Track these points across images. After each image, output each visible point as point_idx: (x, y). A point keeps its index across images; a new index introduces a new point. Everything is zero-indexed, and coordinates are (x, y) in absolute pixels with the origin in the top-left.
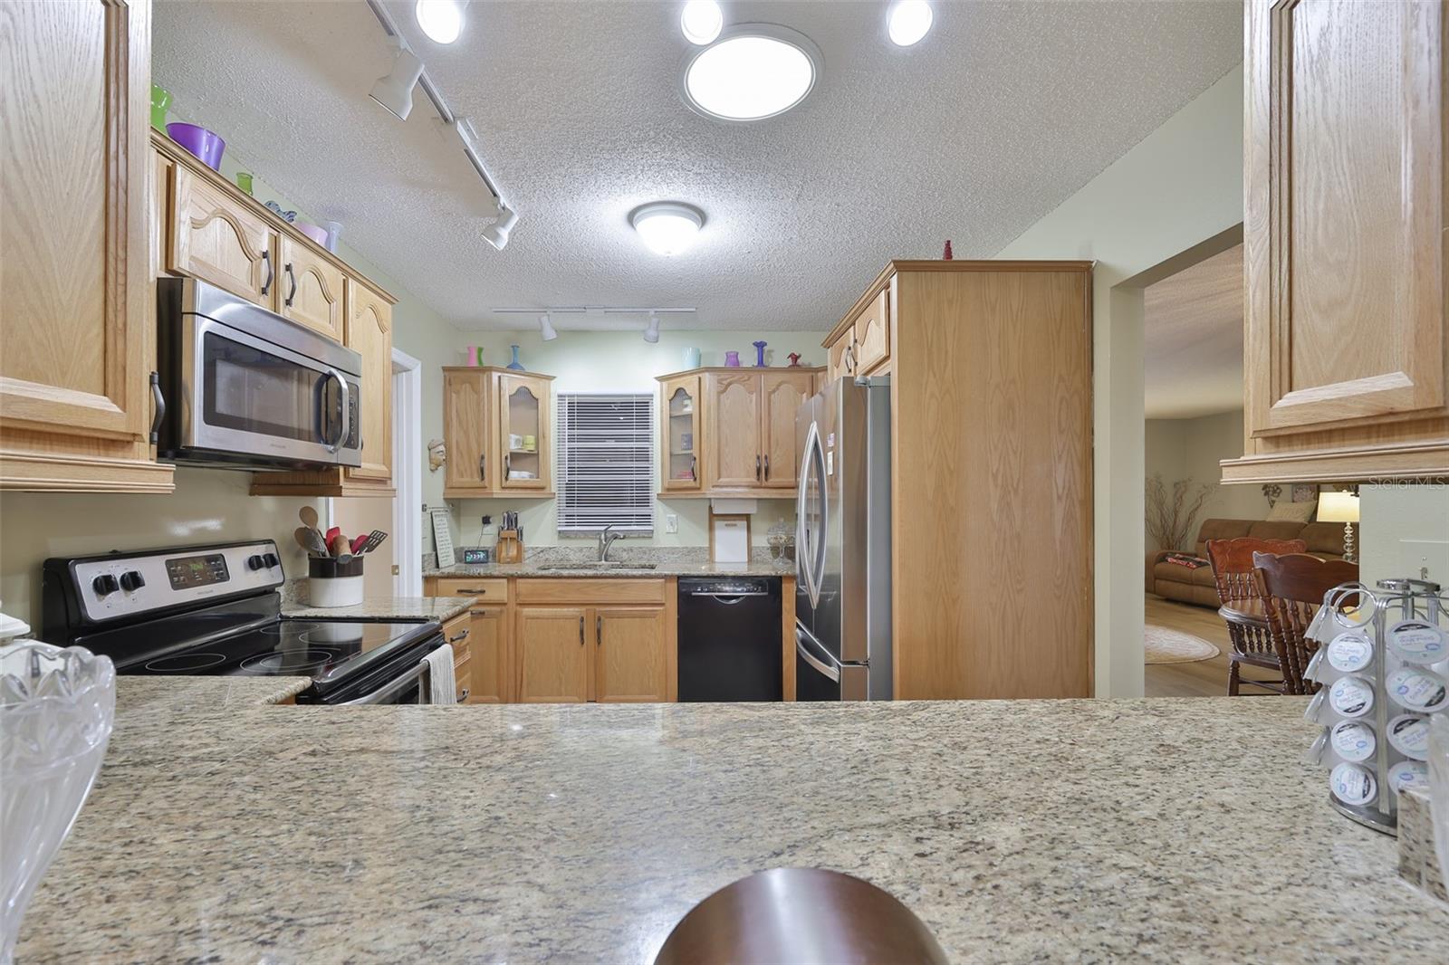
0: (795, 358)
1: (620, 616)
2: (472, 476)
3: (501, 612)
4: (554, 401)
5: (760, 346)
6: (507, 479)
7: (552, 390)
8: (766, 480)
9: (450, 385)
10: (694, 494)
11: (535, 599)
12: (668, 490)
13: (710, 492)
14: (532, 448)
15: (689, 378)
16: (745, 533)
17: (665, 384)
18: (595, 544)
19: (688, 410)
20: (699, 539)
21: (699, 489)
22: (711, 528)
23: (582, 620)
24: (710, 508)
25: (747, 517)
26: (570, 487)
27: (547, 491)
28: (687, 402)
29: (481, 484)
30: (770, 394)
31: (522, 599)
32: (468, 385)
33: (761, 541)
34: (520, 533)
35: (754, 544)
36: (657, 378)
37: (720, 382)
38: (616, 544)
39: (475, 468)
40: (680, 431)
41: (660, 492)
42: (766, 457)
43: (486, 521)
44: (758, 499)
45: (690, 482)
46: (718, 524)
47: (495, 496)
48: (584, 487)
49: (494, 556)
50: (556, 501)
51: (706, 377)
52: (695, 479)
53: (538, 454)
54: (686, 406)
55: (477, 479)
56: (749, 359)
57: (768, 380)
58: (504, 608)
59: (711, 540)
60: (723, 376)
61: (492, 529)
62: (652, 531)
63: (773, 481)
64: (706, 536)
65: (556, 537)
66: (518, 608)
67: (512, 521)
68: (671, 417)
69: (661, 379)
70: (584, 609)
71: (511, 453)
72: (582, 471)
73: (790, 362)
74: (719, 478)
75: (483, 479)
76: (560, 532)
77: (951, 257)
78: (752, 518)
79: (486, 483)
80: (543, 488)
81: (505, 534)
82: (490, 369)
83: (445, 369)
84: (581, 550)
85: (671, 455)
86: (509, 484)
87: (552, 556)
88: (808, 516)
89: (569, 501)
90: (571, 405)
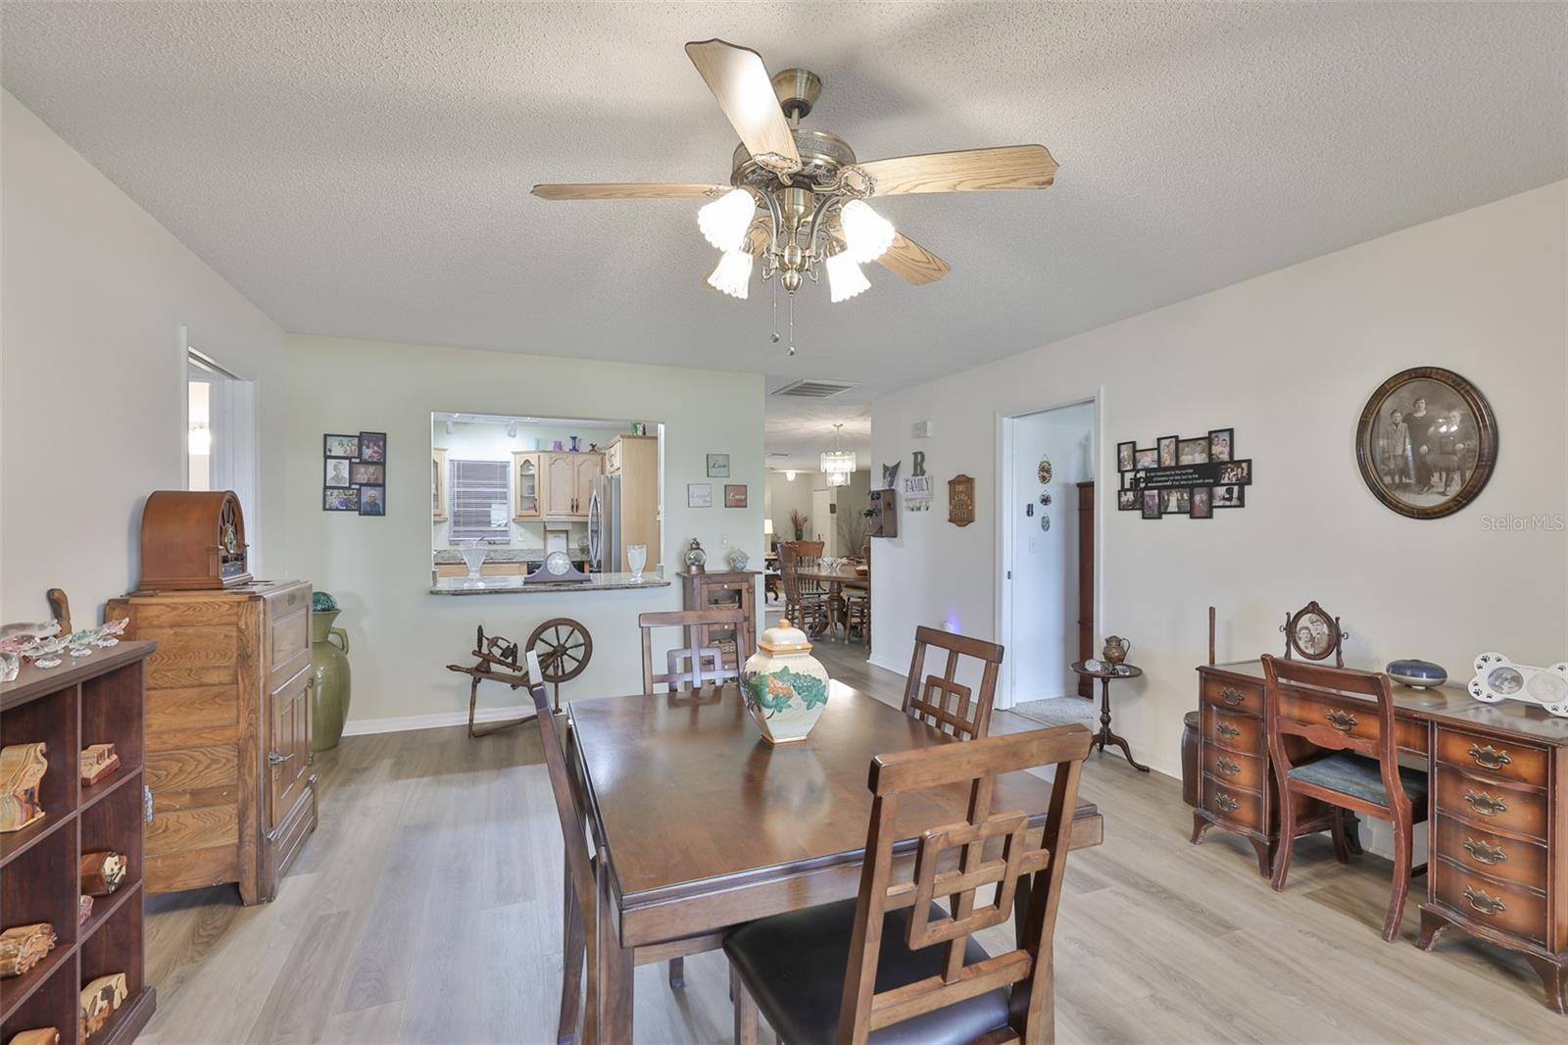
0: (593, 446)
4: (448, 463)
5: (574, 438)
7: (446, 456)
8: (577, 511)
10: (536, 519)
12: (520, 516)
13: (545, 518)
15: (533, 455)
16: (565, 541)
17: (517, 456)
19: (532, 472)
20: (537, 544)
21: (538, 516)
22: (545, 539)
24: (545, 527)
25: (567, 532)
26: (456, 515)
27: (443, 517)
28: (531, 467)
30: (579, 466)
33: (574, 545)
35: (570, 547)
36: (513, 453)
37: (551, 458)
40: (527, 483)
41: (514, 518)
42: (577, 500)
44: (573, 522)
45: (533, 512)
46: (549, 536)
48: (466, 514)
50: (448, 523)
51: (541, 454)
52: (537, 511)
53: (438, 495)
54: (531, 470)
56: (568, 445)
57: (579, 458)
59: (545, 545)
60: (553, 455)
62: (509, 540)
63: (580, 512)
64: (542, 543)
65: (447, 543)
68: (522, 475)
69: (515, 453)
72: (466, 505)
73: (590, 448)
74: (551, 510)
76: (450, 541)
78: (569, 532)
80: (440, 515)
85: (522, 497)
87: (446, 555)
88: (592, 531)
89: (456, 523)
90: (459, 465)
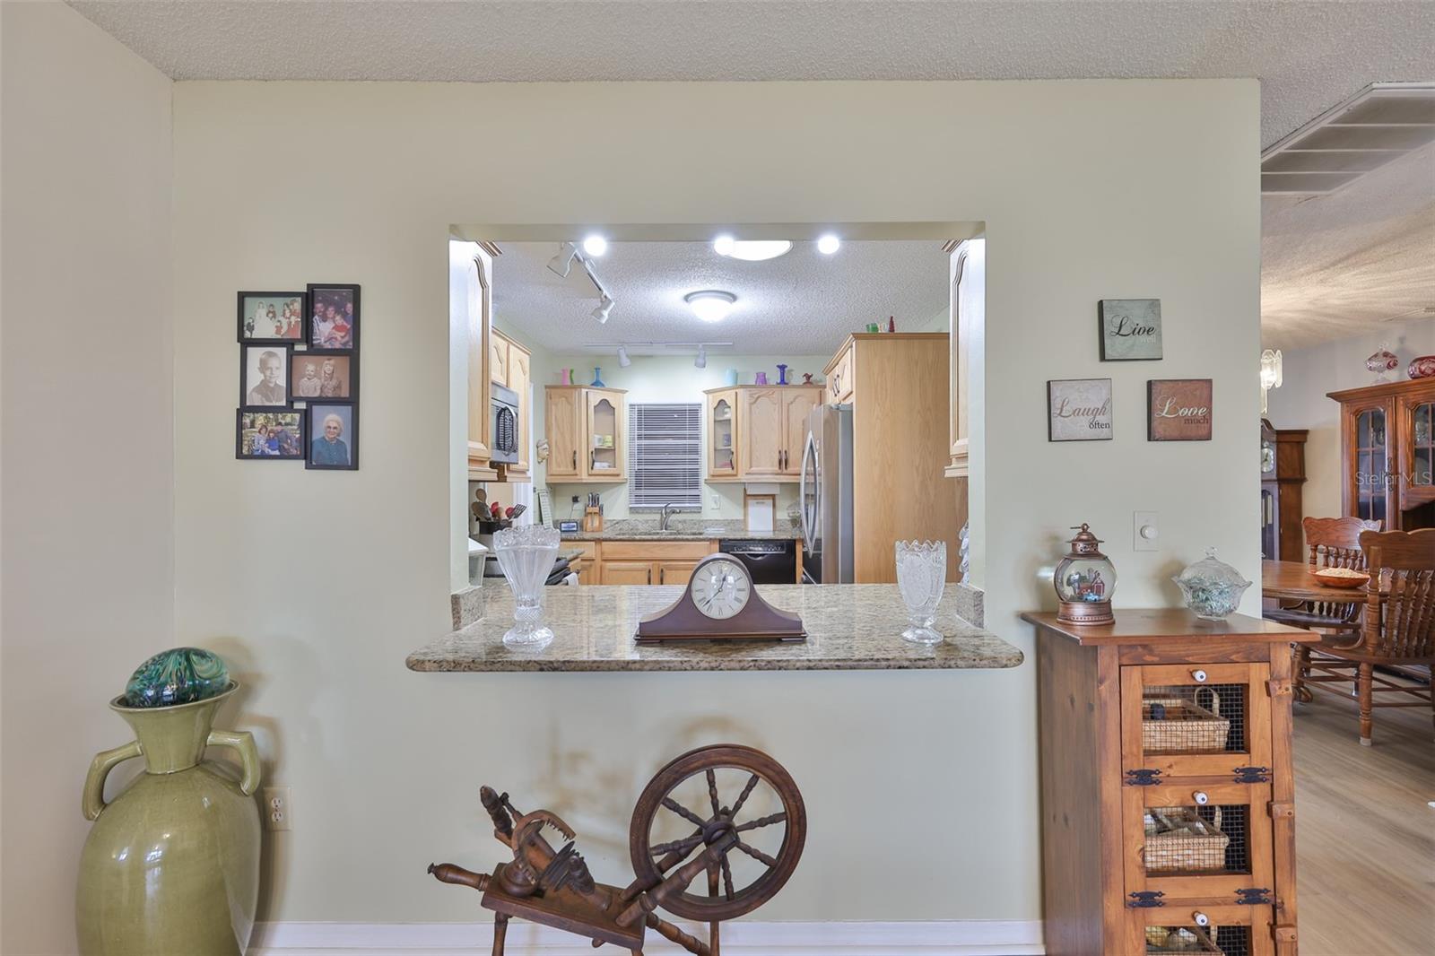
0: (808, 377)
1: (677, 569)
2: (567, 467)
3: (591, 566)
4: (627, 409)
5: (782, 368)
6: (592, 468)
7: (625, 401)
8: (786, 468)
9: (551, 398)
10: (731, 480)
11: (617, 557)
12: (713, 476)
13: (742, 477)
14: (610, 445)
15: (729, 392)
16: (771, 509)
17: (711, 396)
18: (658, 517)
19: (727, 416)
20: (735, 513)
21: (736, 475)
22: (745, 505)
23: (650, 571)
24: (745, 490)
25: (773, 497)
26: (638, 474)
27: (621, 477)
28: (727, 410)
29: (573, 472)
30: (789, 405)
31: (605, 557)
32: (564, 399)
33: (783, 515)
34: (601, 509)
35: (778, 517)
36: (704, 392)
37: (751, 396)
38: (673, 517)
39: (569, 460)
40: (721, 432)
41: (707, 478)
42: (786, 452)
43: (575, 500)
44: (781, 484)
45: (729, 470)
46: (750, 502)
47: (584, 481)
48: (649, 473)
49: (582, 527)
50: (627, 485)
51: (740, 391)
52: (733, 468)
53: (615, 450)
54: (726, 413)
55: (570, 470)
56: (774, 377)
57: (789, 394)
58: (592, 562)
59: (745, 514)
60: (753, 389)
61: (579, 506)
62: (701, 508)
63: (791, 469)
64: (742, 511)
65: (628, 512)
66: (603, 563)
67: (595, 500)
68: (715, 421)
69: (708, 392)
70: (651, 563)
71: (595, 449)
72: (648, 462)
73: (804, 380)
74: (751, 467)
75: (575, 468)
76: (631, 508)
77: (893, 331)
78: (777, 497)
79: (577, 471)
80: (618, 475)
81: (590, 510)
82: (580, 387)
83: (546, 387)
84: (647, 521)
85: (715, 450)
86: (593, 472)
87: (625, 527)
88: (807, 496)
89: (638, 485)
90: (640, 411)
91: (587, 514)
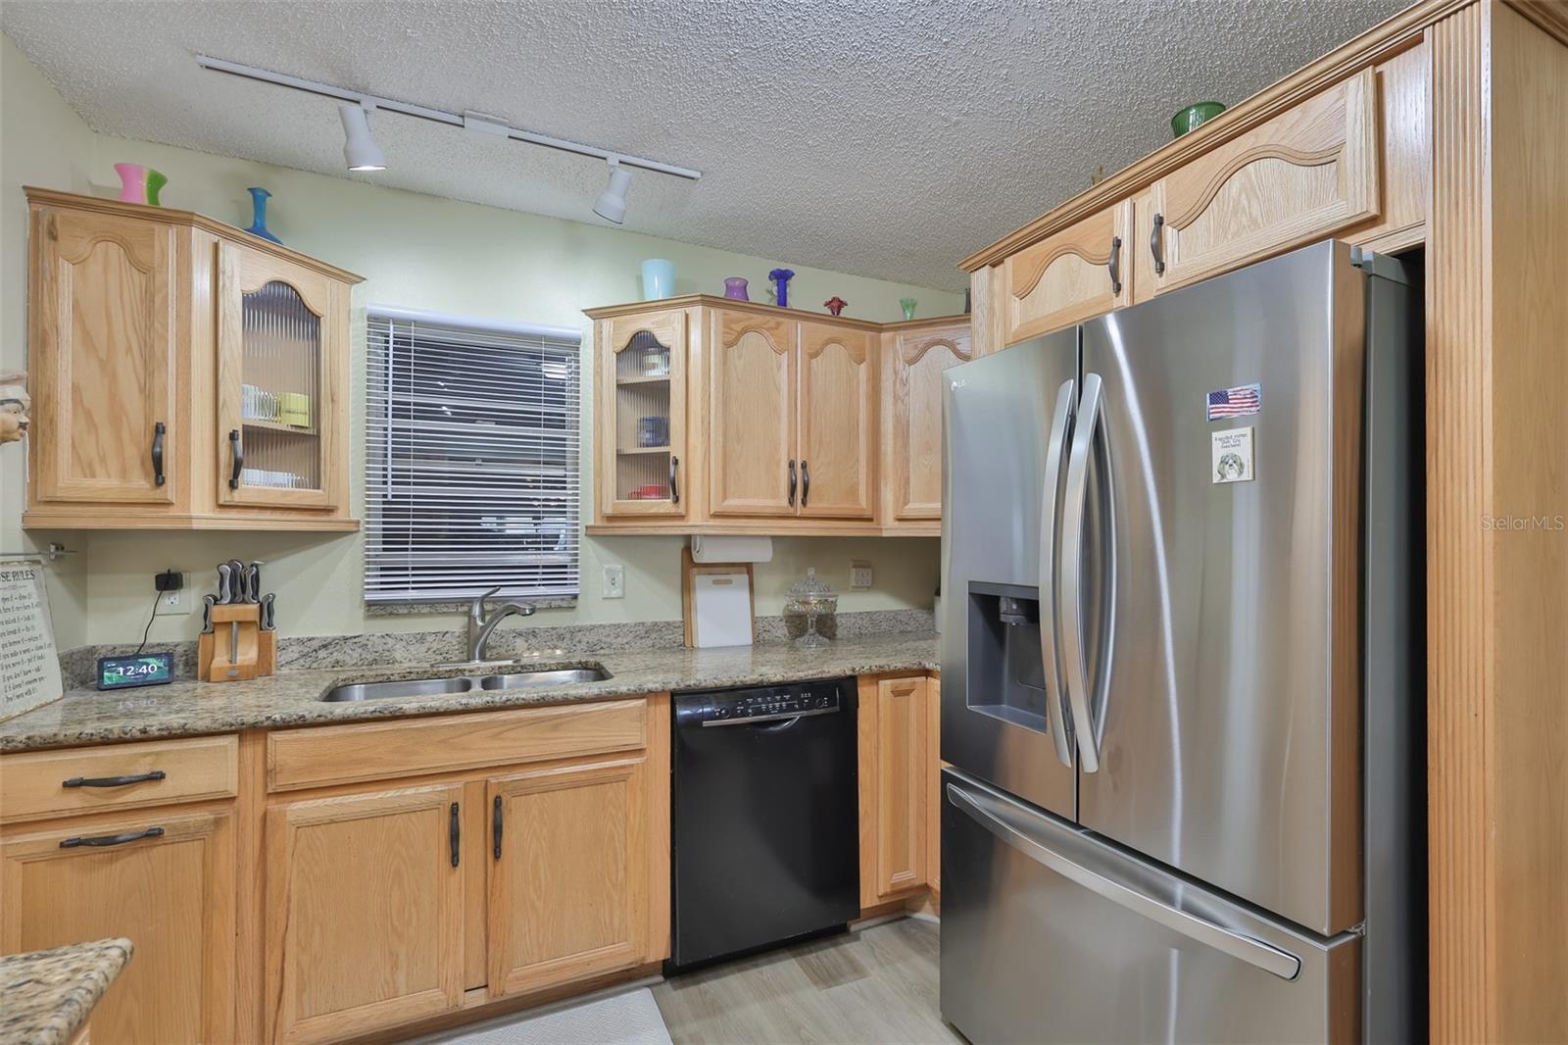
1: (546, 788)
2: (124, 474)
3: (218, 822)
4: (359, 328)
5: (782, 277)
6: (233, 485)
8: (804, 503)
9: (54, 237)
10: (671, 527)
11: (326, 777)
12: (611, 518)
13: (697, 520)
14: (303, 420)
15: (662, 315)
16: (746, 594)
17: (607, 325)
18: (455, 624)
19: (655, 374)
20: (664, 608)
21: (681, 517)
22: (687, 589)
23: (454, 809)
24: (688, 550)
25: (748, 567)
26: (392, 511)
27: (339, 515)
28: (655, 359)
29: (157, 495)
30: (811, 358)
31: (283, 782)
32: (113, 248)
33: (773, 608)
34: (267, 610)
35: (761, 614)
38: (507, 624)
39: (135, 452)
40: (640, 413)
41: (591, 523)
42: (804, 466)
43: (169, 582)
44: (774, 538)
45: (665, 505)
46: (700, 580)
47: (196, 525)
48: (427, 510)
49: (191, 663)
50: (360, 538)
52: (677, 500)
53: (318, 437)
54: (654, 366)
55: (140, 484)
56: (761, 291)
57: (810, 334)
58: (225, 810)
59: (687, 609)
61: (187, 601)
62: (575, 597)
63: (815, 505)
64: (677, 600)
65: (361, 612)
66: (273, 806)
67: (242, 584)
68: (617, 385)
69: (597, 314)
70: (458, 783)
71: (245, 427)
74: (725, 497)
75: (159, 480)
76: (370, 604)
78: (755, 569)
79: (170, 490)
80: (328, 510)
81: (223, 612)
82: (184, 219)
83: (35, 195)
84: (421, 638)
85: (620, 456)
86: (238, 497)
87: (352, 659)
89: (392, 539)
90: (402, 342)
91: (210, 627)
